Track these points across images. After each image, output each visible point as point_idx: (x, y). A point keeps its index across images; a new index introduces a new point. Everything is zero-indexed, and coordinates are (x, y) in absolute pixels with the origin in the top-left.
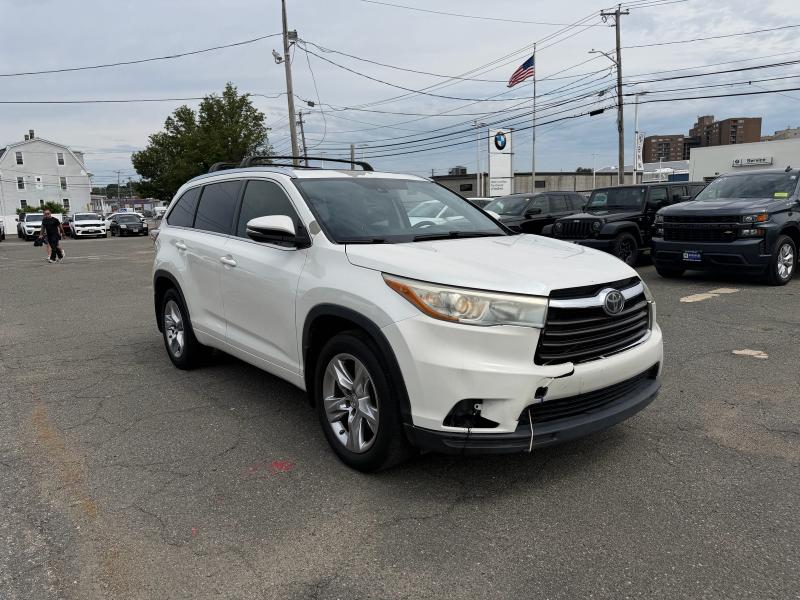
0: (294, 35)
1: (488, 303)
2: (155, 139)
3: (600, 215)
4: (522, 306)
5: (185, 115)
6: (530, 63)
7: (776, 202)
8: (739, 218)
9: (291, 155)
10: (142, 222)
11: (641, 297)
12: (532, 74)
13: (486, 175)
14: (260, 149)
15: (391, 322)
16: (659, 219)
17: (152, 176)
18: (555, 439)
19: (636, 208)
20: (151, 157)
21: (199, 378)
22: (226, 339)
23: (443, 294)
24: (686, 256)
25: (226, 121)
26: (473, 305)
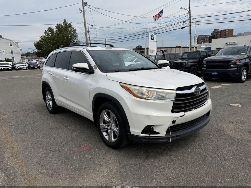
0: (86, 3)
1: (155, 92)
2: (41, 38)
3: (185, 61)
4: (167, 93)
5: (51, 30)
6: (161, 12)
7: (242, 56)
8: (230, 61)
9: (86, 42)
10: (38, 65)
11: (205, 89)
12: (162, 16)
13: (148, 48)
14: (75, 40)
15: (123, 99)
16: (204, 62)
17: (41, 49)
18: (178, 137)
19: (196, 58)
20: (40, 44)
21: (58, 117)
22: (66, 104)
23: (140, 90)
24: (213, 74)
25: (64, 32)
26: (150, 93)
